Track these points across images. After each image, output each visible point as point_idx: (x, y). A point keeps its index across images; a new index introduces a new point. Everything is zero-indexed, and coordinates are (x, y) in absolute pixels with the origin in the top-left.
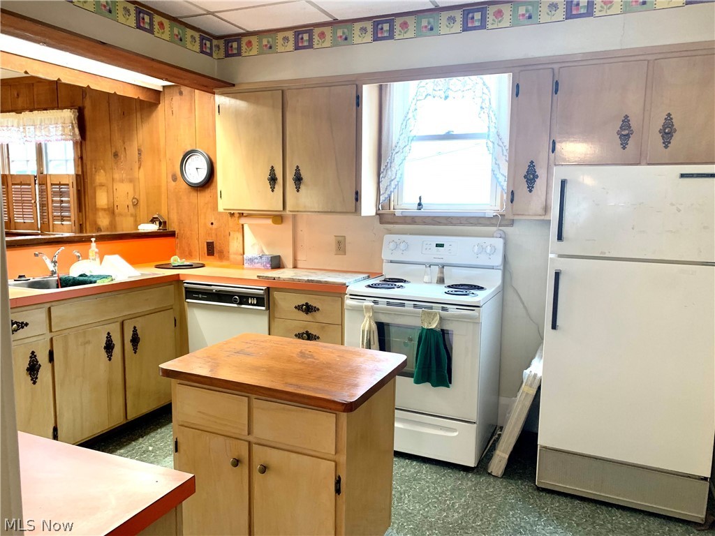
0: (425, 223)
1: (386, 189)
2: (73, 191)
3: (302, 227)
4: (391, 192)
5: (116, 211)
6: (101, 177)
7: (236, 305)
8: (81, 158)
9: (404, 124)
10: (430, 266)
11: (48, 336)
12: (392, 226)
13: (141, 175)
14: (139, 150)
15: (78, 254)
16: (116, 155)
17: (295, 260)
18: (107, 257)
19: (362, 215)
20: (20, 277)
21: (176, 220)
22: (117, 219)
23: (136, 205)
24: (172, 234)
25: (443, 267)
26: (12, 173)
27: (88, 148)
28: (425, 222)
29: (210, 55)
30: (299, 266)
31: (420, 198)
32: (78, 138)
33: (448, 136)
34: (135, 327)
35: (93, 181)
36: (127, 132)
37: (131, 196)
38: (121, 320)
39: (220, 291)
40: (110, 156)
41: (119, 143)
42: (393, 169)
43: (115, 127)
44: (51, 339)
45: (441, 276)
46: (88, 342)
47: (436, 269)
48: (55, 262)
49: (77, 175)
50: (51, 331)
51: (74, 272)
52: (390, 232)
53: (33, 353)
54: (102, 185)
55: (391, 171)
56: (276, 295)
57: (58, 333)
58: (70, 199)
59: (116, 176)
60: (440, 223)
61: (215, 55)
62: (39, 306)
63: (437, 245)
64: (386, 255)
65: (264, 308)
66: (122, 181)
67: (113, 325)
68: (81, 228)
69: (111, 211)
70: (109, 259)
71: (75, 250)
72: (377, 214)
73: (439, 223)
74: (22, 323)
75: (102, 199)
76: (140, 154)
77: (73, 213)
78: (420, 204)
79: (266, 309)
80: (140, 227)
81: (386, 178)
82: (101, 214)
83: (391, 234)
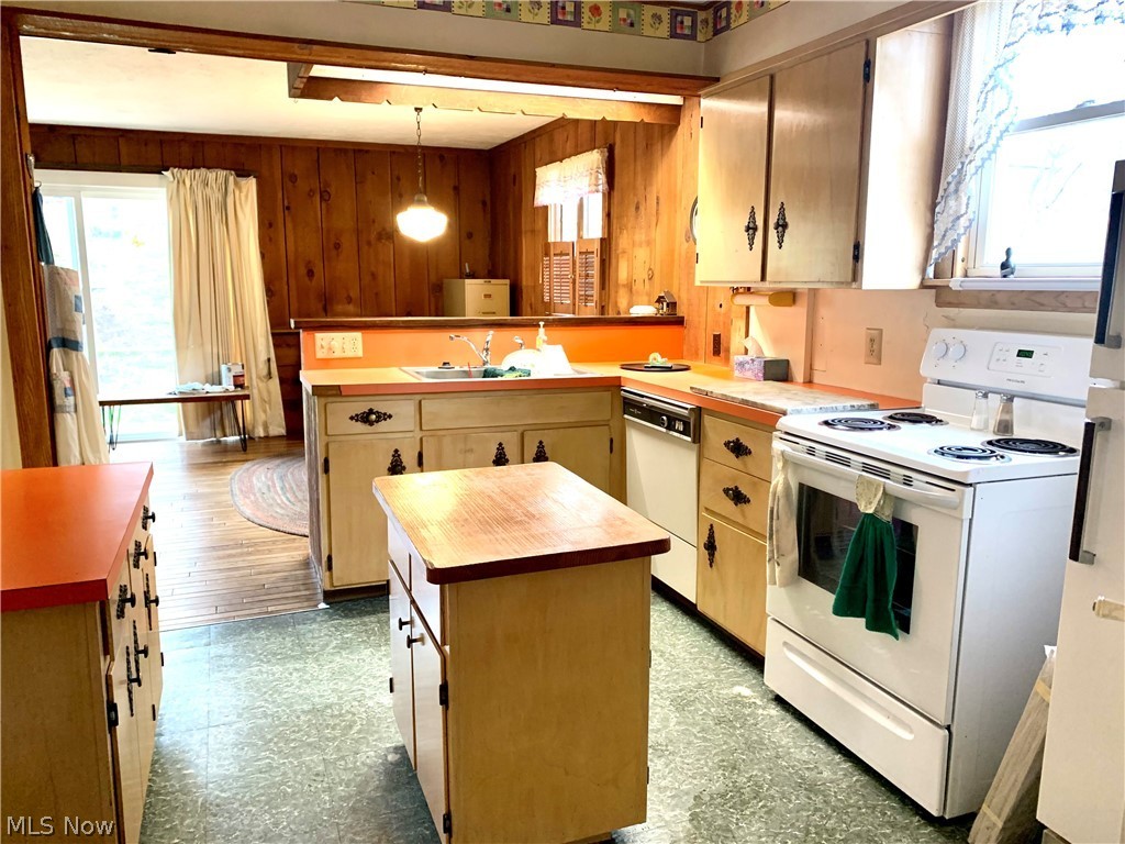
0: (1013, 306)
1: (944, 236)
2: (597, 262)
3: (824, 313)
4: (955, 242)
5: (634, 287)
6: (623, 241)
7: (664, 430)
8: (609, 216)
9: (982, 100)
10: (985, 396)
11: (418, 435)
12: (956, 310)
13: (658, 235)
14: (658, 197)
15: (520, 341)
16: (637, 207)
17: (810, 369)
19: (864, 288)
20: (445, 364)
21: (685, 301)
22: (634, 298)
23: (651, 278)
24: (680, 322)
25: (1011, 399)
26: (564, 240)
27: (615, 200)
28: (1013, 304)
29: (693, 37)
30: (816, 380)
31: (1008, 252)
33: (1084, 113)
34: (541, 442)
35: (617, 248)
36: (649, 172)
37: (647, 266)
38: (521, 429)
39: (652, 406)
40: (632, 209)
41: (641, 190)
42: (962, 195)
44: (421, 439)
45: (1007, 417)
46: (471, 450)
47: (995, 401)
48: (487, 350)
49: (603, 239)
50: (421, 429)
52: (953, 324)
53: (396, 451)
54: (624, 252)
55: (958, 199)
56: (707, 420)
57: (431, 433)
58: (595, 273)
59: (637, 238)
60: (1042, 305)
61: (700, 37)
62: (409, 397)
63: (1022, 354)
64: (928, 369)
65: (689, 439)
66: (641, 244)
67: (509, 434)
68: (603, 311)
71: (517, 336)
72: (923, 286)
73: (1040, 306)
74: (385, 414)
75: (623, 271)
76: (658, 204)
77: (596, 292)
78: (1004, 266)
79: (694, 442)
80: (632, 311)
81: (945, 214)
82: (621, 291)
83: (955, 327)
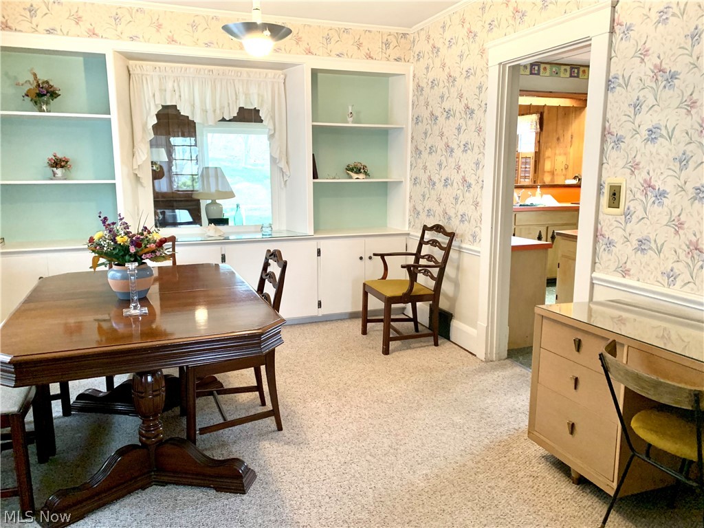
2: (532, 162)
5: (555, 173)
6: (548, 153)
8: (539, 142)
13: (571, 151)
14: (572, 135)
15: (531, 193)
16: (558, 139)
18: (544, 196)
22: (555, 178)
23: (566, 169)
27: (544, 135)
32: (539, 130)
34: (553, 231)
35: (544, 155)
36: (566, 125)
37: (564, 163)
38: (547, 226)
40: (555, 139)
41: (560, 132)
43: (560, 122)
48: (519, 197)
49: (536, 152)
51: (528, 202)
54: (549, 157)
58: (531, 167)
59: (557, 152)
66: (560, 154)
67: (543, 227)
68: (535, 182)
69: (552, 173)
70: (545, 196)
71: (529, 192)
75: (548, 166)
76: (572, 138)
77: (531, 175)
80: (567, 181)
82: (546, 174)
